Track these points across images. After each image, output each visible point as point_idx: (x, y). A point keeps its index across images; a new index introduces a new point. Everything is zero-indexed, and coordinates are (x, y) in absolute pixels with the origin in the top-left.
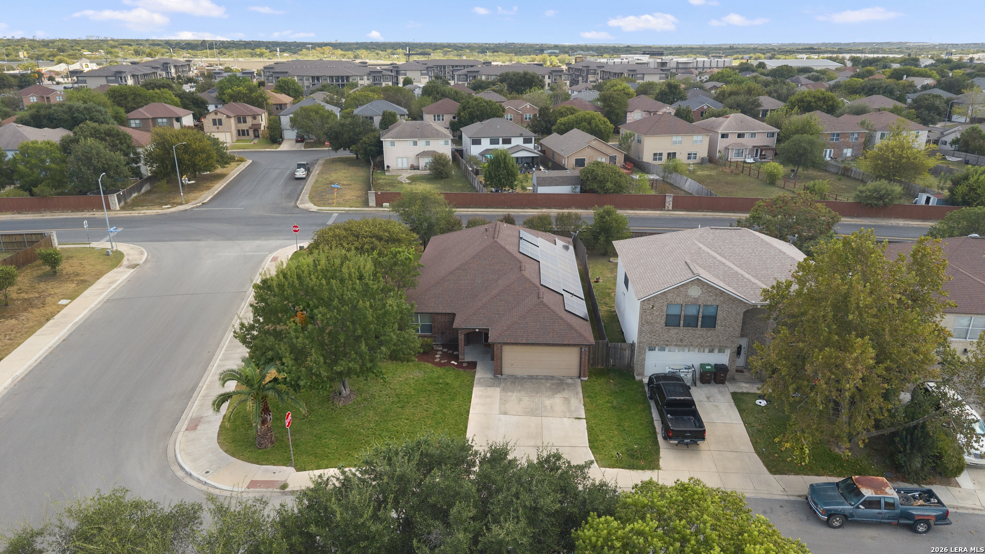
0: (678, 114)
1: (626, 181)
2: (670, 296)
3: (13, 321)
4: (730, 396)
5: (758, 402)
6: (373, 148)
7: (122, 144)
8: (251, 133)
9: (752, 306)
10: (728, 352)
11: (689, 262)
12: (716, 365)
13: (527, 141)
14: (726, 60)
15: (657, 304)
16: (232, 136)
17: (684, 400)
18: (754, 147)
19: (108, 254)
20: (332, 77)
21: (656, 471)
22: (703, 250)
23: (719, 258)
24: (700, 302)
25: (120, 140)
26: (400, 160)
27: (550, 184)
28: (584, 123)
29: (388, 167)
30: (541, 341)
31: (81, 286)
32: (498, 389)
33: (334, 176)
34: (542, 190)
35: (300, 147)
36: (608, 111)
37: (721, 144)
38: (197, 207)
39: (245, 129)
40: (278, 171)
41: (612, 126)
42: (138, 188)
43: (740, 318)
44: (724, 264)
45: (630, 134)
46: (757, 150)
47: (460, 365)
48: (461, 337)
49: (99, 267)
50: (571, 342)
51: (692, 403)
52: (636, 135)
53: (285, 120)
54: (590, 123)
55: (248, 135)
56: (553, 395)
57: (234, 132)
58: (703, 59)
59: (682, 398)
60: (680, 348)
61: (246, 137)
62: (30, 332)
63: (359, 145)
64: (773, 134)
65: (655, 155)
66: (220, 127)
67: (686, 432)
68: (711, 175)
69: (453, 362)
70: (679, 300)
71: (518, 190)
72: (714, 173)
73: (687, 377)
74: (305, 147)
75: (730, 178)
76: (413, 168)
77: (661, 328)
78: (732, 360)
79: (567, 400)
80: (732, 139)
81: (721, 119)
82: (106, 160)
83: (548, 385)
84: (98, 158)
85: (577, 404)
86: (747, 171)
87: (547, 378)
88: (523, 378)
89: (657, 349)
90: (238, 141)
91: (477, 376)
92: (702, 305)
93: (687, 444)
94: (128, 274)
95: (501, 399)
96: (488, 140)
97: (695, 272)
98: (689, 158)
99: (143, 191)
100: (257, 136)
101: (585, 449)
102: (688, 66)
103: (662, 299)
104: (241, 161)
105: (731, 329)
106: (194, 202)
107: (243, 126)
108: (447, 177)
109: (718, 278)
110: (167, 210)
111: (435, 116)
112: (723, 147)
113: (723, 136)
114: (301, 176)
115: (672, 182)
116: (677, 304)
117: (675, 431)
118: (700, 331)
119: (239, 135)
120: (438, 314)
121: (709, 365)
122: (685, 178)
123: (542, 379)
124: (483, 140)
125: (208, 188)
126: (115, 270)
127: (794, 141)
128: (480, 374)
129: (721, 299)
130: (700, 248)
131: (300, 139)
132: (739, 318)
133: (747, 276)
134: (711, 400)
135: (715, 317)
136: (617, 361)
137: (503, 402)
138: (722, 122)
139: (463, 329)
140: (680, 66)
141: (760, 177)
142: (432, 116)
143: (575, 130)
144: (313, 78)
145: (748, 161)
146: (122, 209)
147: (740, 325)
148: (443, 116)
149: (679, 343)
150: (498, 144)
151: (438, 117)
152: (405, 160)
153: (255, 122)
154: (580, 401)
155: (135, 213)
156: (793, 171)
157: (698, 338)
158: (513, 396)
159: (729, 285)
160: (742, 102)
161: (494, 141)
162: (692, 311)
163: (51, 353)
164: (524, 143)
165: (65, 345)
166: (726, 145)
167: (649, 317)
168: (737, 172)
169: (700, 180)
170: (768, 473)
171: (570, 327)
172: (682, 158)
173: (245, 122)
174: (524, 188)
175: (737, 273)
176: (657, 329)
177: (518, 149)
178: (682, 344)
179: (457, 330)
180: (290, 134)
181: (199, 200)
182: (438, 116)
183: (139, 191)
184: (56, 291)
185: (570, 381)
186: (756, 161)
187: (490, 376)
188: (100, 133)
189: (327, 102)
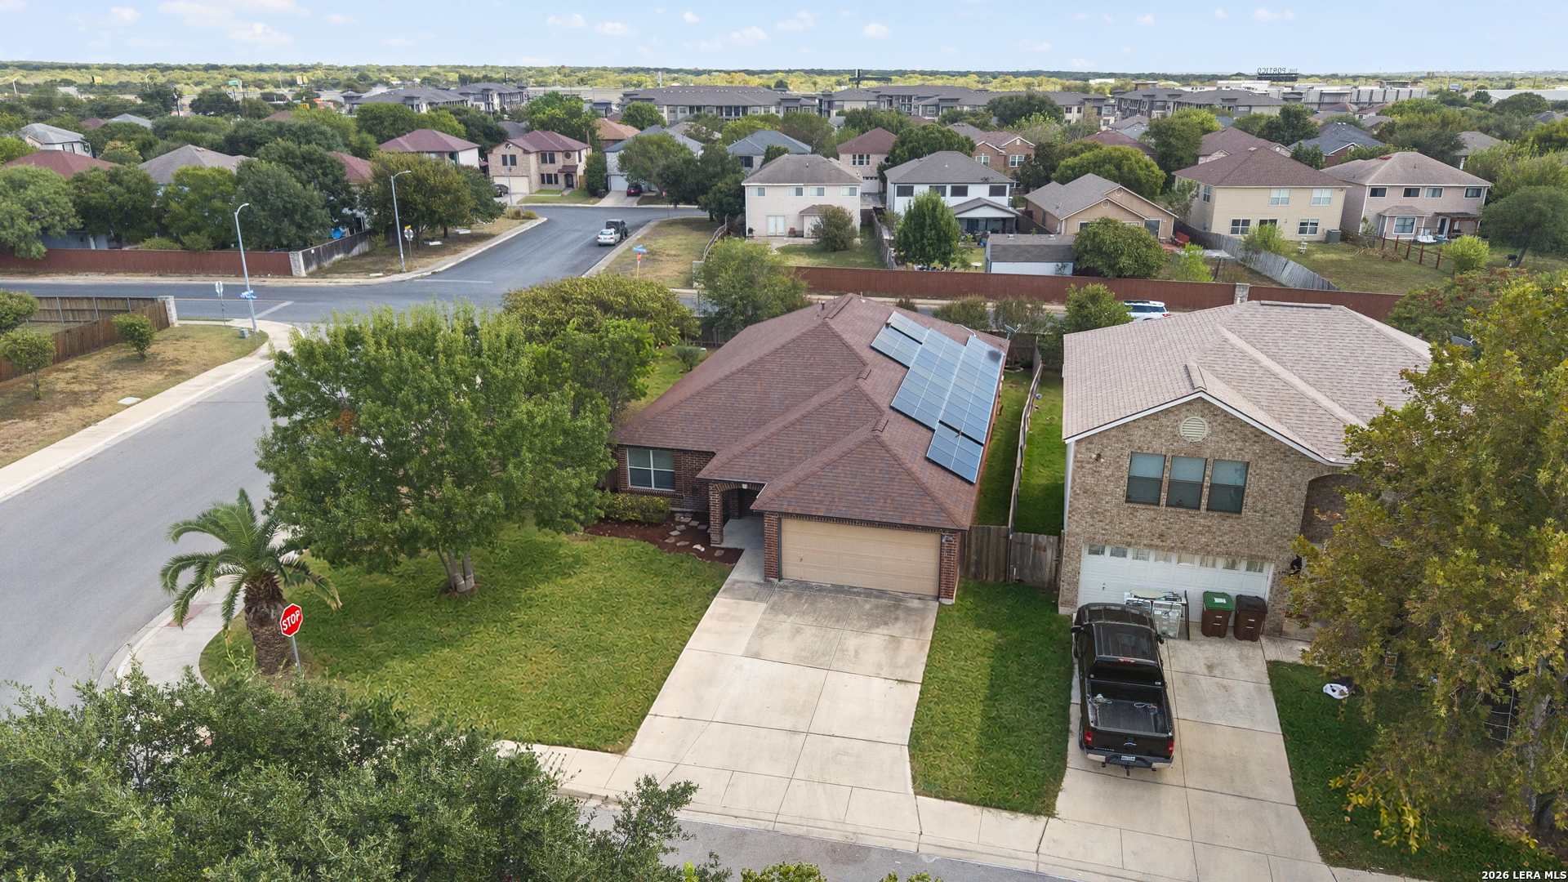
0: (1296, 156)
1: (1160, 258)
2: (1137, 434)
3: (31, 424)
4: (1264, 669)
5: (1327, 689)
6: (731, 200)
7: (325, 174)
8: (561, 179)
9: (1330, 468)
10: (1269, 570)
11: (1193, 365)
12: (1239, 597)
13: (997, 191)
14: (1414, 89)
15: (1107, 452)
16: (530, 183)
17: (1136, 664)
18: (1438, 214)
19: (243, 337)
20: (721, 108)
21: (1044, 819)
22: (1233, 347)
23: (1266, 361)
24: (1207, 453)
25: (324, 169)
26: (771, 220)
27: (1015, 259)
28: (1107, 167)
29: (751, 231)
30: (856, 514)
31: (171, 379)
32: (763, 606)
33: (660, 243)
34: (998, 268)
35: (632, 202)
36: (1164, 153)
37: (1370, 207)
38: (422, 277)
39: (553, 172)
40: (580, 234)
41: (1161, 173)
42: (346, 246)
43: (1300, 494)
44: (1275, 376)
45: (1190, 184)
46: (1443, 222)
47: (709, 555)
48: (715, 499)
49: (217, 354)
50: (919, 521)
51: (1156, 674)
52: (1202, 187)
53: (612, 160)
54: (1119, 167)
55: (557, 182)
56: (870, 627)
57: (535, 178)
58: (1369, 88)
59: (1132, 660)
60: (1162, 554)
61: (550, 187)
62: (51, 440)
63: (710, 195)
64: (1477, 192)
65: (1235, 223)
66: (513, 168)
67: (1126, 737)
68: (1341, 261)
69: (698, 547)
70: (1158, 445)
71: (956, 267)
72: (1347, 257)
73: (1167, 618)
74: (638, 203)
75: (1381, 267)
76: (793, 233)
77: (1117, 505)
78: (1277, 589)
79: (895, 641)
80: (1394, 200)
81: (1373, 162)
82: (289, 196)
83: (868, 607)
84: (277, 193)
85: (914, 652)
86: (1415, 255)
87: (869, 593)
88: (821, 589)
89: (1108, 551)
90: (540, 191)
91: (734, 575)
92: (1211, 460)
93: (1127, 766)
94: (256, 367)
95: (759, 626)
96: (926, 189)
97: (1198, 383)
98: (1302, 231)
99: (356, 251)
100: (569, 185)
101: (896, 749)
102: (1341, 100)
103: (1118, 441)
104: (530, 217)
105: (1278, 519)
106: (421, 270)
107: (550, 169)
108: (845, 248)
109: (1257, 403)
110: (377, 279)
111: (854, 157)
112: (1374, 214)
113: (1376, 192)
114: (607, 241)
115: (1258, 268)
116: (1154, 454)
117: (1101, 732)
118: (1203, 519)
119: (543, 182)
120: (686, 452)
121: (1223, 595)
122: (1284, 260)
123: (858, 594)
124: (916, 188)
125: (456, 252)
126: (242, 360)
127: (1518, 197)
128: (742, 573)
129: (1257, 448)
130: (1226, 341)
131: (635, 191)
132: (1298, 494)
133: (1326, 402)
134: (1217, 672)
135: (1240, 491)
136: (1027, 571)
137: (762, 631)
138: (1375, 168)
139: (716, 481)
140: (1327, 99)
141: (1441, 267)
142: (850, 157)
143: (1090, 175)
144: (691, 108)
145: (1422, 239)
146: (311, 275)
147: (1300, 511)
148: (868, 157)
149: (1156, 542)
150: (944, 194)
151: (861, 159)
152: (781, 221)
153: (569, 162)
154: (922, 648)
155: (323, 283)
156: (1512, 258)
157: (1201, 533)
158: (786, 623)
159: (1279, 421)
160: (1423, 140)
161: (937, 191)
162: (1188, 472)
163: (55, 477)
164: (991, 194)
165: (89, 465)
166: (1379, 210)
167: (1090, 480)
168: (1396, 256)
169: (1317, 267)
170: (1318, 859)
171: (925, 491)
172: (1288, 232)
173: (552, 161)
174: (965, 264)
175: (1303, 395)
176: (1108, 507)
177: (979, 204)
178: (1163, 545)
179: (706, 483)
180: (619, 183)
181: (431, 267)
182: (861, 157)
183: (348, 251)
184: (127, 383)
185: (915, 604)
186: (1439, 242)
187: (758, 578)
188: (294, 156)
189: (691, 136)
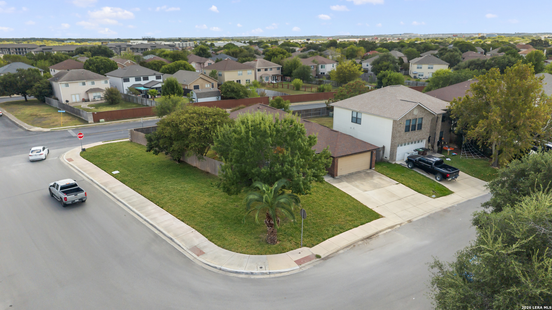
2: (407, 116)
5: (447, 159)
6: (47, 90)
9: (434, 115)
13: (158, 77)
15: (402, 121)
24: (417, 117)
26: (73, 96)
29: (67, 101)
30: (357, 151)
32: (345, 182)
34: (200, 100)
45: (215, 71)
46: (274, 77)
52: (218, 72)
56: (372, 178)
64: (279, 68)
76: (85, 100)
77: (404, 133)
79: (381, 178)
80: (263, 72)
81: (253, 62)
85: (387, 179)
88: (348, 175)
89: (400, 146)
91: (326, 180)
95: (353, 186)
96: (134, 79)
97: (415, 102)
98: (247, 83)
103: (404, 118)
105: (427, 129)
108: (119, 103)
112: (259, 76)
113: (259, 70)
116: (409, 120)
118: (416, 132)
123: (356, 173)
124: (130, 79)
129: (424, 114)
132: (430, 122)
135: (422, 124)
137: (356, 186)
138: (257, 63)
141: (290, 88)
143: (181, 71)
145: (273, 82)
147: (430, 126)
150: (140, 80)
152: (77, 96)
157: (416, 136)
158: (357, 183)
161: (138, 79)
162: (414, 122)
164: (156, 79)
166: (261, 75)
167: (399, 129)
170: (486, 182)
172: (243, 83)
176: (402, 134)
177: (155, 83)
185: (369, 171)
187: (331, 178)
